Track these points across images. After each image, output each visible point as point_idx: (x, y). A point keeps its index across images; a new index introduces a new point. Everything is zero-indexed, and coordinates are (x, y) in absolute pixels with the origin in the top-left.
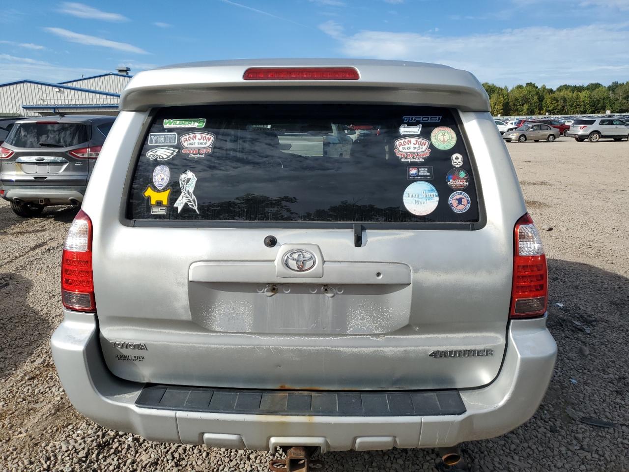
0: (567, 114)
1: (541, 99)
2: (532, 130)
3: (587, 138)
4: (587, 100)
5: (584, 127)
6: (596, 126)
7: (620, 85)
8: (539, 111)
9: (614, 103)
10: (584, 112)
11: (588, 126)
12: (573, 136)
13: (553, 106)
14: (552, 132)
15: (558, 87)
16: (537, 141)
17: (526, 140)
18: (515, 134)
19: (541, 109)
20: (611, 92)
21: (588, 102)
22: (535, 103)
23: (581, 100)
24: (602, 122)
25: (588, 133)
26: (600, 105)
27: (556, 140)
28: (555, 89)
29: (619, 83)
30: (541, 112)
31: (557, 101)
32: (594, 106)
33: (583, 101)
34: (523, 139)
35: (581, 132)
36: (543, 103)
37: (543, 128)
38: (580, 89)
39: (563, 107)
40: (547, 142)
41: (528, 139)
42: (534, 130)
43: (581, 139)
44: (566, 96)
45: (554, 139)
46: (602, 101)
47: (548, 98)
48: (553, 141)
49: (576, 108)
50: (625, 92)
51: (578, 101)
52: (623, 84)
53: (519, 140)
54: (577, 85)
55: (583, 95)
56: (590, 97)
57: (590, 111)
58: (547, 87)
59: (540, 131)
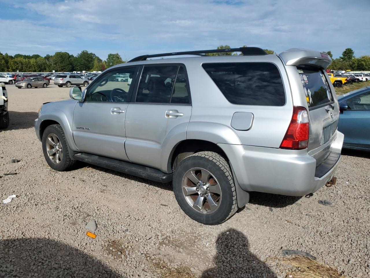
0: (25, 72)
1: (7, 62)
2: (34, 81)
3: (65, 85)
4: (35, 64)
5: (62, 79)
6: (68, 79)
7: (51, 56)
8: (7, 70)
9: (50, 66)
10: (35, 71)
11: (64, 78)
12: (57, 84)
13: (16, 67)
14: (45, 82)
15: (15, 55)
16: (36, 87)
17: (31, 87)
18: (24, 84)
19: (8, 68)
20: (47, 60)
21: (36, 65)
22: (3, 64)
23: (32, 64)
24: (70, 77)
25: (65, 82)
26: (43, 67)
27: (48, 86)
28: (13, 56)
29: (50, 55)
30: (9, 70)
31: (18, 64)
32: (40, 68)
33: (33, 65)
34: (29, 86)
35: (61, 82)
36: (9, 64)
37: (39, 80)
38: (28, 57)
39: (22, 67)
40: (43, 88)
41: (32, 86)
42: (35, 81)
43: (61, 86)
44: (22, 61)
45: (47, 86)
46: (43, 65)
47: (11, 62)
48: (46, 87)
49: (30, 69)
50: (54, 61)
51: (30, 64)
52: (52, 56)
53: (27, 87)
54: (26, 55)
55: (32, 61)
56: (36, 62)
57: (38, 70)
58: (9, 55)
59: (38, 81)
